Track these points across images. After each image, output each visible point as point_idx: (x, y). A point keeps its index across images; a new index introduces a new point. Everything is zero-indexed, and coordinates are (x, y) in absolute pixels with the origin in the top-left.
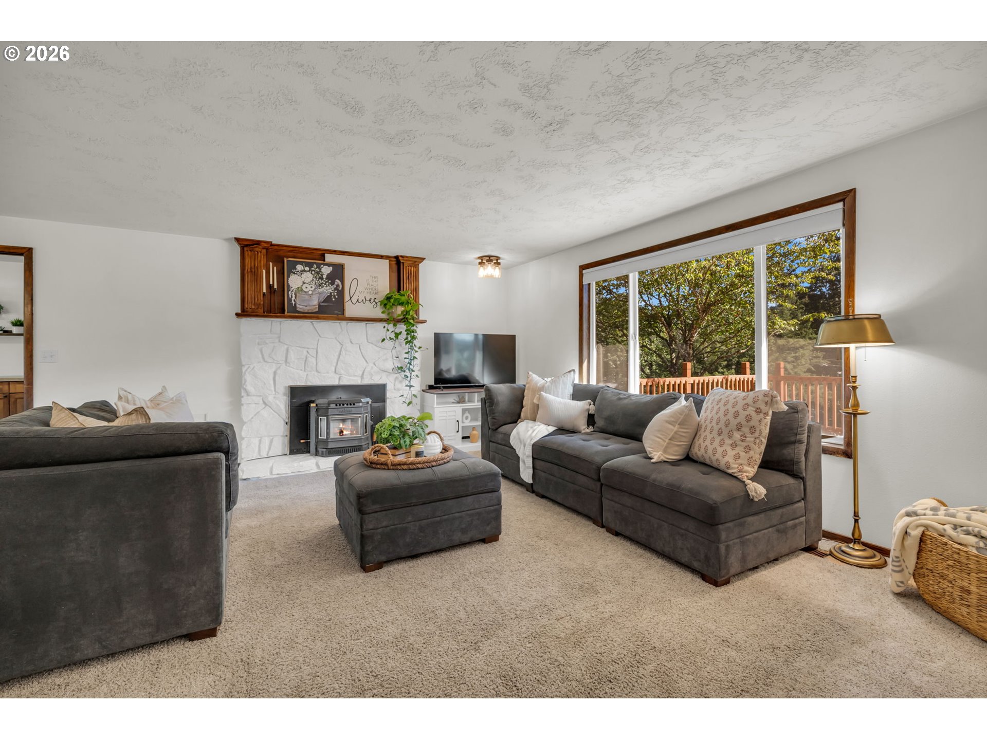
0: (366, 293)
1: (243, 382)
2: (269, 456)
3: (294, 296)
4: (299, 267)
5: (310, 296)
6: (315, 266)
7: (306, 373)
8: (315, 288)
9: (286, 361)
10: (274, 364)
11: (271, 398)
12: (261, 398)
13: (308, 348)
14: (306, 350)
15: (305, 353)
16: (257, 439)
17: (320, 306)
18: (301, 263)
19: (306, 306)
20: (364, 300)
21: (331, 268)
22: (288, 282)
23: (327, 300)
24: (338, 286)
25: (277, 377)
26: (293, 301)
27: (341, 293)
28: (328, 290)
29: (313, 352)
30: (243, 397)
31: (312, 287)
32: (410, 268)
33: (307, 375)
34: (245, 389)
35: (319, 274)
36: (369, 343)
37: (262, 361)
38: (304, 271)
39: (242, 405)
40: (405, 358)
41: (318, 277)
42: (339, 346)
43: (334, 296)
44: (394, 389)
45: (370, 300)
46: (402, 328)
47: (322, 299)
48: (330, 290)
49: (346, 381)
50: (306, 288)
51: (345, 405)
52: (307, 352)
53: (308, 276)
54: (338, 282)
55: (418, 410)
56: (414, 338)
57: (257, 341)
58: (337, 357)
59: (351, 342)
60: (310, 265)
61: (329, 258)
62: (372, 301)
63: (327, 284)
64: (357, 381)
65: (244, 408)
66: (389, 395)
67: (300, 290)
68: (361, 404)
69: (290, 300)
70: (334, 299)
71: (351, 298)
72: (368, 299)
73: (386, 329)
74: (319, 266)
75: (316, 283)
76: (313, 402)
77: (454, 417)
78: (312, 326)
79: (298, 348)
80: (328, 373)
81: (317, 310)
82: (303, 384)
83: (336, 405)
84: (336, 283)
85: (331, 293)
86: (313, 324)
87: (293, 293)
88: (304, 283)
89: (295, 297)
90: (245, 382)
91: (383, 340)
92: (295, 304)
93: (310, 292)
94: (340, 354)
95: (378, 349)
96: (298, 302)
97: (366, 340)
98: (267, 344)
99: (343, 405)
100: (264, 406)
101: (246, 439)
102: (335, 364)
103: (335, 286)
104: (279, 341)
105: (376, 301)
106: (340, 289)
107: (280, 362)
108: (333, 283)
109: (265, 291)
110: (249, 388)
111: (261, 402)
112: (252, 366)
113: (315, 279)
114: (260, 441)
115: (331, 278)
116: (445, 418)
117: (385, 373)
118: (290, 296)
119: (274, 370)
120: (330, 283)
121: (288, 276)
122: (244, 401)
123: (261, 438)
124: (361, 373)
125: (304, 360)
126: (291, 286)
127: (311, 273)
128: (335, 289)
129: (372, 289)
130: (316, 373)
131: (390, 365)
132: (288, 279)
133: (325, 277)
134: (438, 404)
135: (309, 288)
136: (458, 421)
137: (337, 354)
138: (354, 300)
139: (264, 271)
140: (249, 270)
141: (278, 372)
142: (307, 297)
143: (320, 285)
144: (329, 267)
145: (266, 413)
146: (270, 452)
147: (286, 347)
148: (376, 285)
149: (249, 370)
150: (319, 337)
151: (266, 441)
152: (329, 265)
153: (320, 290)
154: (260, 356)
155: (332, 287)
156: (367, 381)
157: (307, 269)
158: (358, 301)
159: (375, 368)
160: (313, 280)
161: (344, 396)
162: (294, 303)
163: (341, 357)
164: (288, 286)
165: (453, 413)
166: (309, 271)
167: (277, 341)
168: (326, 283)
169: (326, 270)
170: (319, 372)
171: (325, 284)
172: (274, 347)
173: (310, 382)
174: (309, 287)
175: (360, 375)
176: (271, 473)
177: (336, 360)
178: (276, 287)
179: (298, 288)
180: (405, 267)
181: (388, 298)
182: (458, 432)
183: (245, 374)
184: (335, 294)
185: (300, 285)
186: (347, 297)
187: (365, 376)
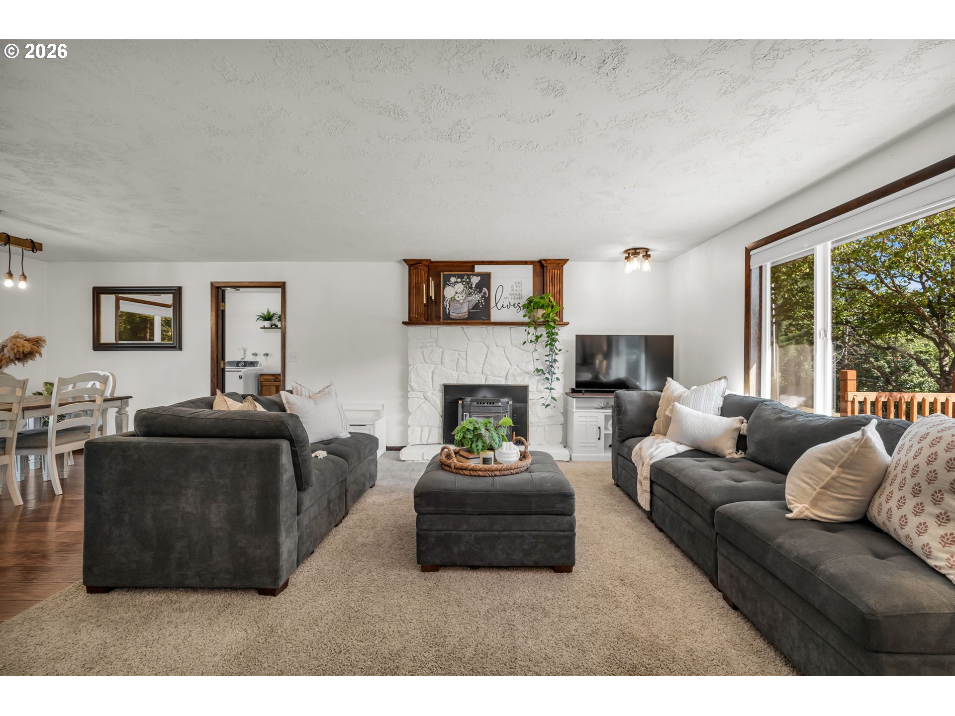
0: (510, 298)
1: (409, 380)
2: (428, 443)
3: (448, 305)
4: (453, 280)
5: (462, 304)
6: (466, 277)
7: (458, 373)
8: (466, 297)
9: (442, 362)
10: (432, 365)
11: (429, 394)
12: (423, 393)
13: (459, 351)
14: (458, 352)
15: (457, 355)
16: (419, 428)
17: (469, 312)
18: (454, 276)
19: (458, 314)
20: (509, 305)
21: (479, 277)
22: (443, 293)
23: (476, 306)
24: (485, 293)
25: (434, 376)
26: (447, 310)
27: (487, 300)
28: (476, 298)
29: (463, 354)
30: (409, 392)
31: (463, 296)
32: (553, 270)
33: (458, 375)
34: (410, 386)
35: (468, 284)
36: (513, 345)
37: (423, 362)
38: (457, 282)
39: (409, 398)
40: (546, 361)
41: (468, 287)
42: (486, 349)
43: (482, 303)
44: (537, 391)
45: (514, 305)
46: (542, 331)
47: (471, 307)
48: (478, 298)
49: (491, 382)
50: (458, 297)
51: (486, 404)
52: (459, 354)
53: (460, 287)
54: (485, 290)
55: (561, 413)
56: (554, 340)
57: (420, 345)
58: (483, 359)
59: (497, 345)
60: (461, 277)
61: (478, 269)
62: (516, 306)
63: (476, 292)
64: (502, 382)
65: (410, 401)
66: (531, 396)
67: (453, 299)
68: (500, 404)
69: (444, 309)
70: (481, 306)
71: (496, 304)
72: (512, 304)
73: (527, 332)
74: (469, 278)
75: (466, 292)
76: (461, 399)
77: (595, 423)
78: (462, 331)
79: (451, 351)
80: (476, 373)
81: (467, 316)
82: (455, 383)
83: (478, 403)
84: (483, 291)
85: (479, 300)
86: (463, 329)
87: (448, 302)
88: (456, 293)
89: (449, 306)
90: (411, 379)
91: (525, 342)
92: (449, 312)
93: (461, 301)
94: (486, 356)
95: (521, 352)
96: (451, 311)
97: (510, 343)
98: (427, 347)
99: (484, 403)
100: (424, 400)
101: (411, 427)
102: (482, 366)
103: (483, 294)
104: (437, 345)
105: (520, 305)
106: (487, 296)
107: (437, 363)
108: (480, 292)
109: (425, 302)
110: (413, 384)
111: (423, 397)
112: (415, 367)
113: (465, 289)
114: (422, 430)
115: (479, 287)
116: (585, 423)
117: (528, 375)
118: (445, 306)
119: (432, 370)
120: (478, 292)
121: (444, 288)
122: (410, 395)
123: (423, 427)
124: (505, 374)
125: (456, 361)
126: (446, 296)
127: (463, 284)
128: (483, 297)
129: (516, 294)
130: (465, 373)
131: (531, 368)
132: (443, 291)
133: (474, 286)
134: (577, 408)
135: (460, 298)
136: (599, 428)
137: (484, 356)
138: (499, 306)
139: (424, 285)
140: (414, 285)
141: (435, 371)
142: (458, 305)
143: (469, 294)
144: (477, 277)
145: (426, 406)
146: (429, 440)
147: (441, 349)
148: (519, 291)
149: (413, 370)
150: (468, 341)
151: (426, 430)
152: (477, 275)
153: (470, 298)
154: (422, 358)
155: (480, 295)
156: (511, 382)
157: (459, 280)
158: (503, 306)
159: (518, 370)
160: (464, 290)
161: (488, 395)
162: (448, 311)
163: (487, 360)
164: (444, 296)
165: (595, 419)
166: (461, 282)
167: (435, 345)
168: (475, 291)
169: (475, 280)
170: (468, 373)
171: (474, 293)
172: (432, 350)
173: (461, 382)
174: (460, 296)
175: (505, 376)
176: (423, 459)
177: (483, 362)
178: (433, 298)
179: (452, 298)
180: (548, 270)
181: (530, 301)
182: (599, 439)
183: (410, 372)
184: (483, 301)
185: (453, 295)
186: (493, 304)
187: (508, 378)
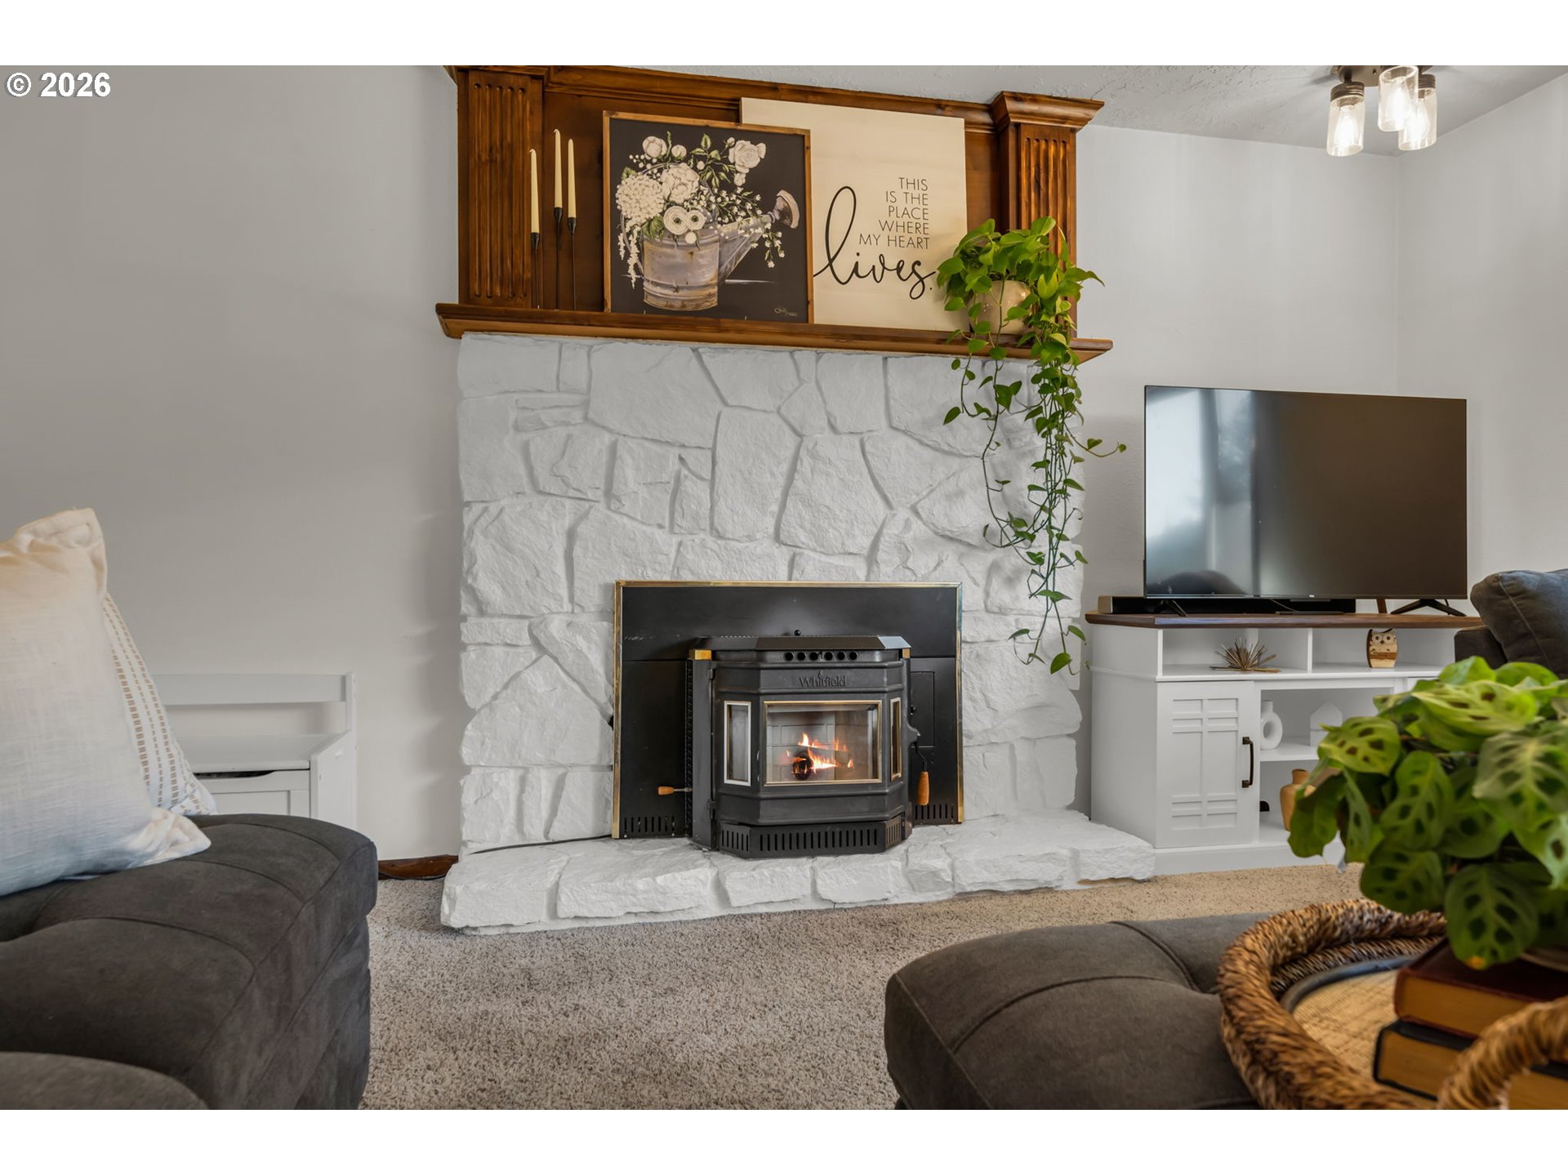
0: (883, 241)
1: (466, 565)
2: (553, 836)
3: (634, 250)
4: (654, 147)
5: (691, 250)
6: (707, 141)
7: (675, 540)
8: (707, 223)
9: (609, 493)
10: (568, 503)
11: (556, 627)
12: (526, 623)
13: (683, 446)
14: (677, 451)
15: (673, 465)
16: (513, 775)
17: (723, 287)
18: (659, 130)
19: (677, 289)
20: (879, 269)
21: (762, 147)
22: (613, 198)
23: (752, 262)
24: (786, 213)
25: (578, 551)
26: (631, 270)
27: (797, 240)
28: (751, 228)
29: (699, 461)
30: (464, 618)
31: (695, 219)
32: (1043, 145)
33: (680, 544)
34: (472, 591)
35: (719, 169)
36: (896, 429)
37: (528, 489)
38: (668, 159)
39: (463, 647)
40: (1032, 488)
41: (715, 182)
42: (790, 441)
43: (774, 249)
44: (988, 611)
45: (899, 269)
46: (1022, 369)
47: (730, 265)
48: (759, 230)
49: (816, 572)
50: (678, 221)
51: (821, 659)
52: (681, 459)
53: (682, 180)
54: (785, 198)
55: (1073, 691)
56: (1066, 405)
57: (512, 415)
58: (782, 481)
59: (833, 428)
60: (688, 137)
61: (757, 112)
62: (905, 272)
63: (749, 206)
64: (854, 574)
65: (470, 657)
66: (967, 630)
67: (654, 228)
68: (877, 657)
69: (620, 265)
70: (771, 264)
71: (831, 261)
72: (891, 263)
73: (960, 372)
74: (719, 144)
75: (709, 203)
76: (702, 644)
78: (694, 361)
79: (647, 444)
80: (750, 538)
81: (714, 302)
82: (667, 578)
83: (789, 657)
84: (780, 204)
85: (762, 241)
86: (699, 357)
87: (633, 239)
88: (669, 203)
89: (640, 256)
90: (473, 563)
91: (953, 414)
92: (640, 282)
93: (691, 239)
94: (793, 470)
95: (928, 454)
96: (648, 275)
97: (884, 422)
98: (545, 427)
99: (814, 657)
100: (534, 654)
101: (474, 772)
102: (775, 508)
103: (777, 216)
104: (586, 418)
105: (920, 270)
106: (794, 225)
107: (590, 495)
108: (767, 206)
109: (535, 227)
110: (487, 585)
111: (526, 640)
112: (493, 509)
113: (706, 190)
114: (523, 781)
115: (763, 185)
116: (1196, 726)
117: (953, 546)
118: (622, 253)
119: (567, 522)
120: (760, 205)
121: (616, 180)
122: (470, 631)
123: (526, 769)
124: (867, 542)
125: (670, 489)
126: (624, 213)
127: (695, 168)
128: (777, 226)
129: (906, 227)
130: (710, 541)
131: (971, 515)
132: (614, 190)
133: (739, 180)
134: (1169, 665)
135: (686, 224)
136: (1246, 741)
137: (785, 467)
138: (843, 267)
139: (534, 154)
140: (485, 157)
141: (582, 529)
142: (679, 256)
143: (723, 212)
144: (755, 143)
145: (540, 679)
146: (556, 824)
147: (607, 438)
148: (918, 214)
149: (483, 522)
150: (719, 406)
151: (543, 783)
152: (755, 135)
153: (726, 230)
154: (522, 470)
155: (766, 218)
156: (889, 576)
157: (679, 151)
158: (855, 270)
159: (918, 527)
160: (700, 192)
161: (810, 627)
162: (633, 276)
163: (798, 483)
164: (616, 213)
165: (1230, 709)
166: (686, 160)
167: (577, 416)
168: (743, 204)
169: (746, 157)
170: (720, 537)
171: (742, 208)
172: (569, 437)
173: (692, 572)
174: (686, 218)
175: (865, 552)
176: (553, 911)
177: (778, 493)
178: (572, 212)
179: (650, 221)
180: (1024, 141)
181: (968, 254)
182: (1246, 784)
183: (471, 532)
184: (778, 243)
185: (655, 212)
186: (818, 259)
187: (881, 556)
